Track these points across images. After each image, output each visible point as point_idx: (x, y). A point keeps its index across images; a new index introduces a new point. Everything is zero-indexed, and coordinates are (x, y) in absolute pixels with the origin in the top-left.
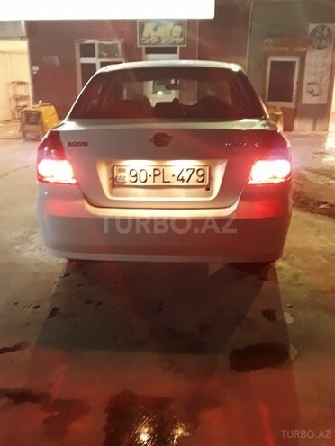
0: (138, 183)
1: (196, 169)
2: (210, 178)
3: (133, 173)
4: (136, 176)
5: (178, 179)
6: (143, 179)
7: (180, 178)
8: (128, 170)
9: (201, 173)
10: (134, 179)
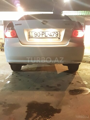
0: (37, 37)
1: (55, 32)
2: (60, 35)
3: (36, 34)
4: (36, 35)
5: (50, 36)
6: (39, 35)
7: (51, 35)
8: (34, 33)
9: (57, 33)
10: (36, 36)
